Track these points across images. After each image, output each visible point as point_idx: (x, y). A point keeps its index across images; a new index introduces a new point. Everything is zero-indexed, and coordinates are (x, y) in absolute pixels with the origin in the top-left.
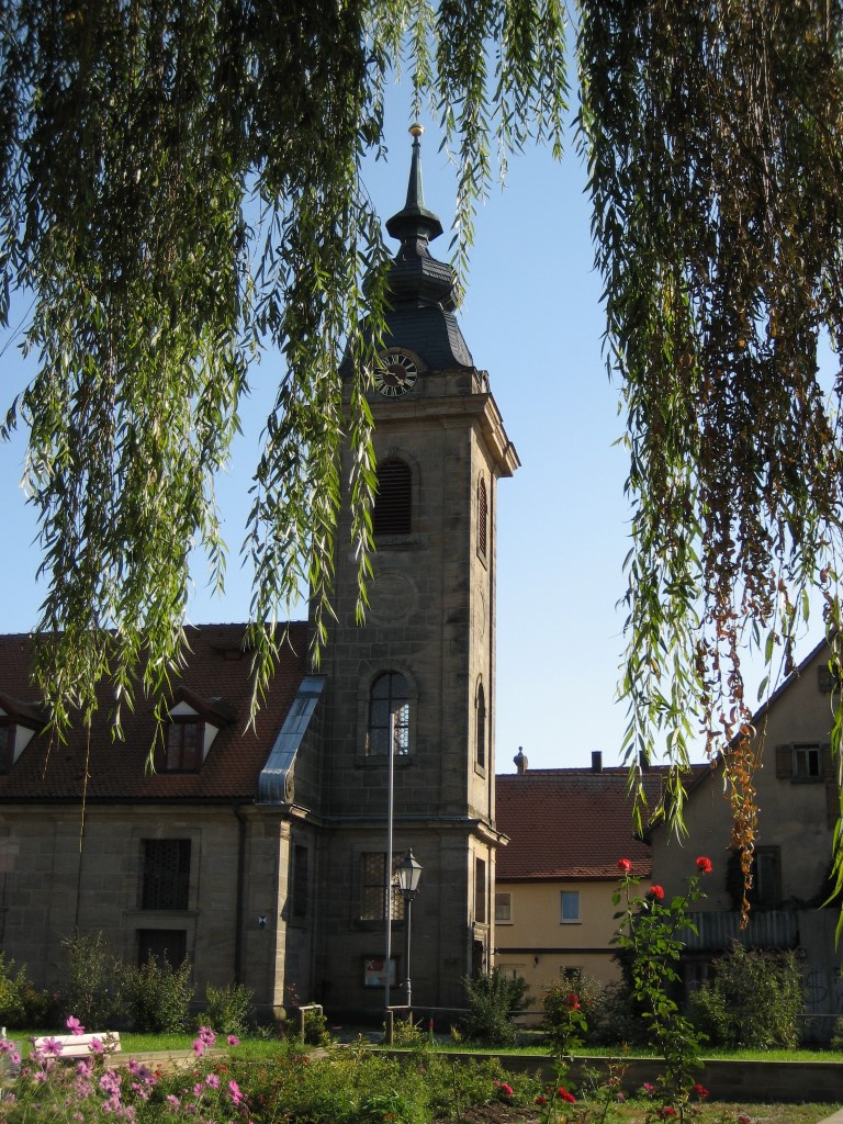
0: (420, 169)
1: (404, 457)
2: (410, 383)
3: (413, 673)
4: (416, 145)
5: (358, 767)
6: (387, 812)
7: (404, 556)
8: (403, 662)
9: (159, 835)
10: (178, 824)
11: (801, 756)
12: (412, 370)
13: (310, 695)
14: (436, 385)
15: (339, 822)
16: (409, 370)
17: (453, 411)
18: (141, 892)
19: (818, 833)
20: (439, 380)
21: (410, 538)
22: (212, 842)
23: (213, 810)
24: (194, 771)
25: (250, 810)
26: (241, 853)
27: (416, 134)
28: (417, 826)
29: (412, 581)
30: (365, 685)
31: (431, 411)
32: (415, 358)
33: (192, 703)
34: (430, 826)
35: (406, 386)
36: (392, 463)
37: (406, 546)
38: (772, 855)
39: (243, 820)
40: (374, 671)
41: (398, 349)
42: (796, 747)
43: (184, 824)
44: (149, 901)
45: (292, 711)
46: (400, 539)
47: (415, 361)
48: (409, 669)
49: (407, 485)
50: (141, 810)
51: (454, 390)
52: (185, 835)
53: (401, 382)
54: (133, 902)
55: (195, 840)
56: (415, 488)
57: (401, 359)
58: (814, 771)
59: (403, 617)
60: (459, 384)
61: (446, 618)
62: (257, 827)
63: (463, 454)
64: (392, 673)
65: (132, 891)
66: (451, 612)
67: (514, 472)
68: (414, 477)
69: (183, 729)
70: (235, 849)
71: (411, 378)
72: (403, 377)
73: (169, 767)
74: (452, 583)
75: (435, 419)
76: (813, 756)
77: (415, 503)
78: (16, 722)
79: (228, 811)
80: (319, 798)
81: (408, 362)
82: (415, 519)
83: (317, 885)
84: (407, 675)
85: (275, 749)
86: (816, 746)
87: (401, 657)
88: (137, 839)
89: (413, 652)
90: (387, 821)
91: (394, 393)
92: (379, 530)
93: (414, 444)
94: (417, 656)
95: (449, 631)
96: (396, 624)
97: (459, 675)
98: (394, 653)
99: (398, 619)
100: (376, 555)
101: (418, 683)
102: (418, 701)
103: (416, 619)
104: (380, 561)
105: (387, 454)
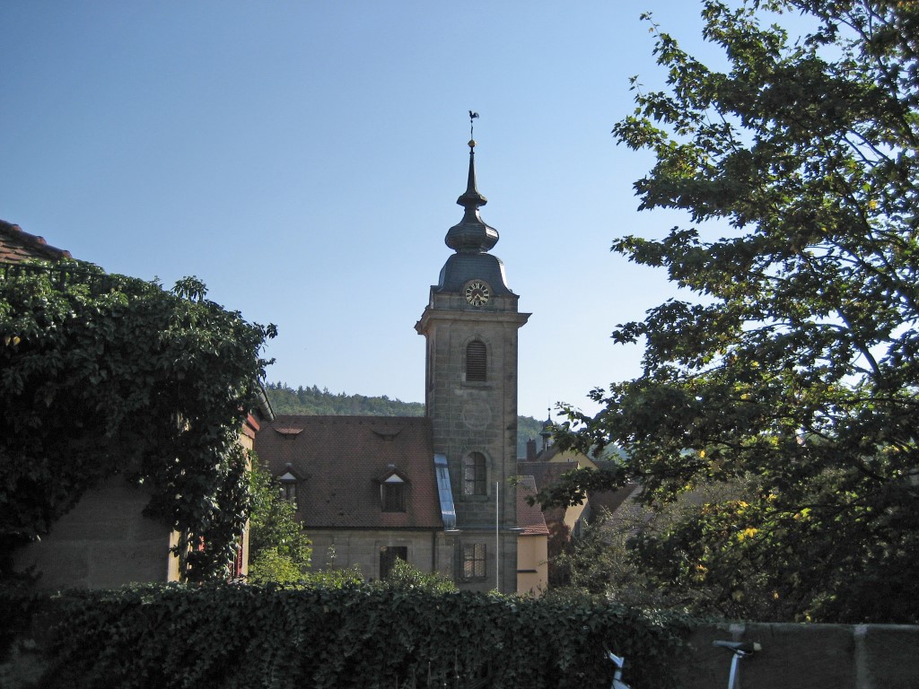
1: (483, 340)
2: (486, 300)
3: (489, 454)
5: (462, 501)
7: (484, 393)
8: (484, 448)
9: (391, 545)
10: (399, 539)
12: (486, 293)
13: (443, 466)
14: (499, 303)
20: (500, 300)
21: (488, 384)
22: (417, 548)
23: (421, 533)
24: (402, 511)
27: (472, 146)
28: (493, 531)
29: (488, 406)
30: (465, 459)
31: (500, 319)
32: (487, 286)
34: (501, 532)
35: (484, 301)
36: (477, 342)
37: (485, 388)
39: (435, 537)
40: (469, 452)
41: (479, 280)
43: (403, 539)
45: (438, 476)
46: (481, 384)
47: (488, 288)
48: (487, 452)
49: (484, 355)
50: (382, 533)
51: (508, 307)
52: (404, 545)
53: (481, 299)
55: (409, 547)
56: (489, 358)
57: (480, 286)
59: (483, 425)
60: (512, 304)
61: (505, 427)
63: (513, 341)
64: (478, 453)
66: (508, 423)
68: (488, 351)
70: (430, 552)
71: (487, 297)
72: (482, 296)
74: (508, 409)
75: (501, 322)
77: (489, 366)
79: (429, 534)
81: (484, 288)
82: (489, 374)
84: (486, 455)
85: (441, 499)
87: (483, 446)
89: (489, 443)
91: (477, 305)
92: (469, 377)
93: (488, 333)
94: (491, 445)
95: (507, 434)
96: (481, 429)
97: (512, 457)
98: (479, 443)
99: (481, 426)
100: (469, 391)
101: (492, 459)
102: (492, 469)
103: (490, 426)
104: (471, 394)
105: (473, 338)
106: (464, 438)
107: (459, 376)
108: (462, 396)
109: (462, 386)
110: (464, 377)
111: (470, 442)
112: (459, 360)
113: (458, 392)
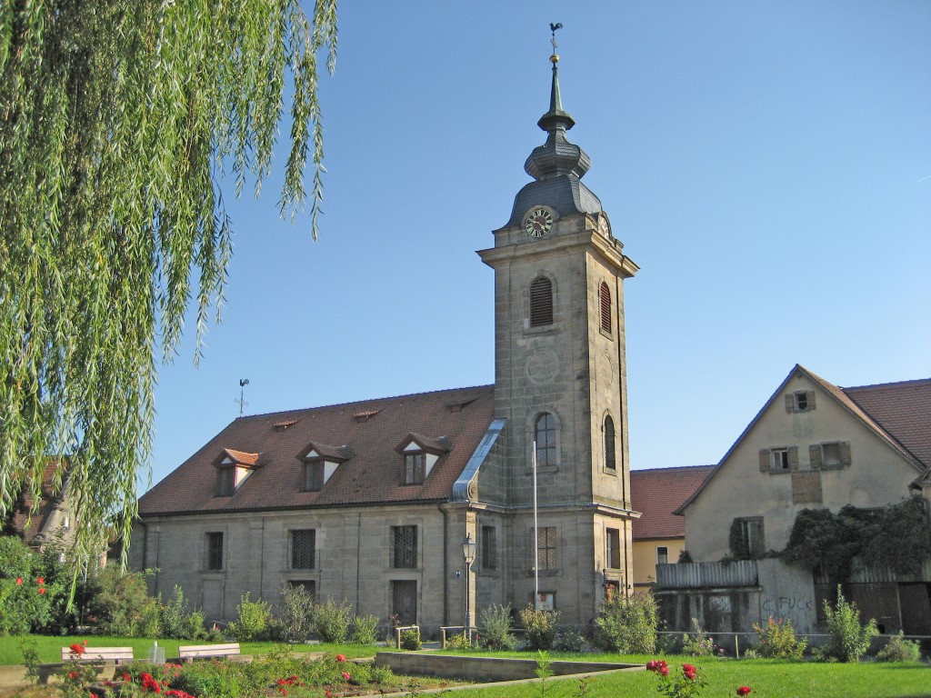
0: (558, 84)
1: (547, 275)
2: (548, 227)
3: (557, 413)
4: (555, 69)
6: (533, 502)
7: (550, 339)
8: (551, 407)
9: (400, 523)
10: (409, 516)
11: (777, 456)
12: (549, 218)
13: (494, 431)
14: (564, 227)
15: (516, 510)
16: (548, 219)
17: (573, 243)
18: (393, 557)
19: (787, 507)
20: (566, 223)
21: (553, 327)
22: (429, 525)
23: (427, 507)
24: (421, 484)
25: (447, 506)
26: (446, 532)
27: (554, 61)
28: (562, 510)
29: (555, 354)
30: (530, 422)
31: (559, 245)
32: (550, 211)
33: (418, 443)
34: (570, 510)
35: (546, 229)
36: (541, 279)
37: (551, 332)
38: (758, 523)
39: (445, 513)
40: (534, 413)
41: (540, 206)
42: (773, 450)
43: (413, 516)
44: (397, 564)
45: (482, 443)
46: (546, 328)
47: (551, 212)
48: (555, 410)
49: (549, 293)
50: (388, 509)
51: (575, 229)
52: (413, 524)
53: (543, 227)
54: (387, 564)
55: (420, 525)
56: (554, 295)
57: (542, 212)
58: (786, 465)
59: (551, 377)
60: (578, 225)
61: (575, 377)
62: (453, 516)
64: (547, 414)
65: (386, 557)
66: (578, 372)
67: (635, 274)
68: (554, 288)
69: (414, 459)
70: (442, 530)
71: (549, 224)
72: (544, 224)
73: (407, 482)
74: (578, 354)
75: (564, 249)
76: (785, 455)
77: (554, 305)
78: (324, 460)
79: (435, 507)
80: (505, 495)
81: (547, 214)
82: (555, 314)
83: (505, 549)
84: (553, 414)
85: (467, 467)
86: (786, 449)
87: (550, 403)
88: (388, 527)
89: (557, 399)
90: (533, 508)
91: (539, 235)
92: (534, 323)
93: (552, 266)
94: (559, 402)
95: (578, 385)
96: (546, 383)
97: (584, 413)
98: (546, 401)
99: (547, 379)
100: (533, 339)
101: (561, 419)
102: (561, 430)
103: (558, 378)
104: (535, 343)
105: (536, 275)
106: (527, 397)
107: (522, 323)
108: (525, 346)
109: (526, 334)
110: (527, 322)
111: (536, 401)
112: (522, 304)
113: (521, 342)
